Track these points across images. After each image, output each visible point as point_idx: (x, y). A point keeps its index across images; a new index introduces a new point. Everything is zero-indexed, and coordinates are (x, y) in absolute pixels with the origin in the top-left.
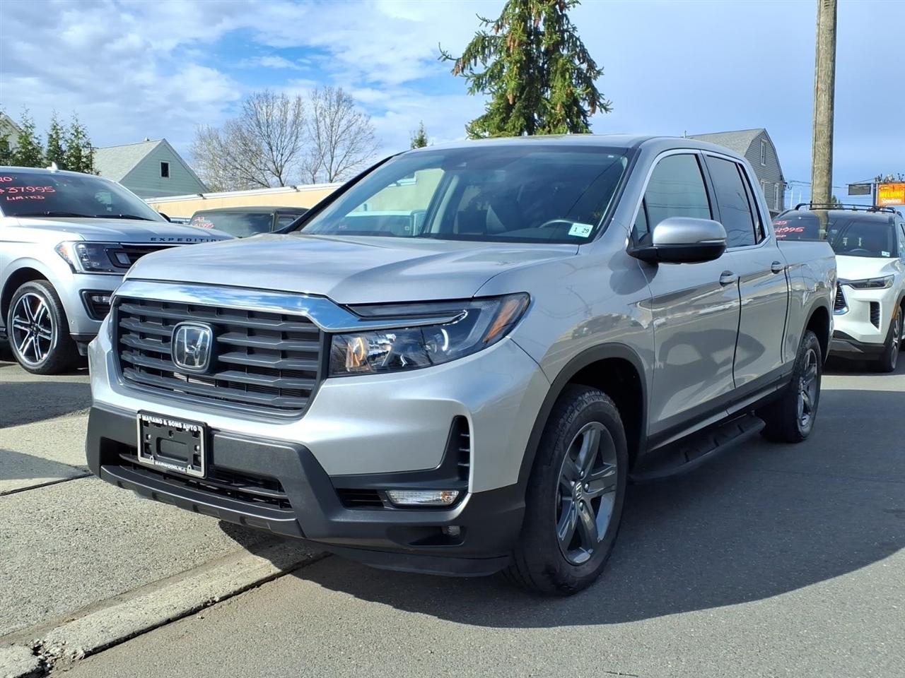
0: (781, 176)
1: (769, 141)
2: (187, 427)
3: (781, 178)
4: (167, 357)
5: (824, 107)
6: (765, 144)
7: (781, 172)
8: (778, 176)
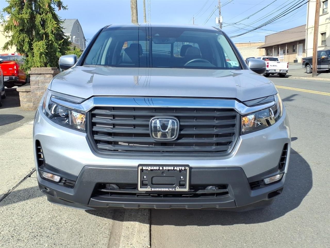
0: (84, 37)
1: (79, 23)
2: (178, 169)
3: (84, 38)
4: (147, 135)
5: (135, 14)
6: (78, 25)
7: (84, 36)
8: (83, 37)
